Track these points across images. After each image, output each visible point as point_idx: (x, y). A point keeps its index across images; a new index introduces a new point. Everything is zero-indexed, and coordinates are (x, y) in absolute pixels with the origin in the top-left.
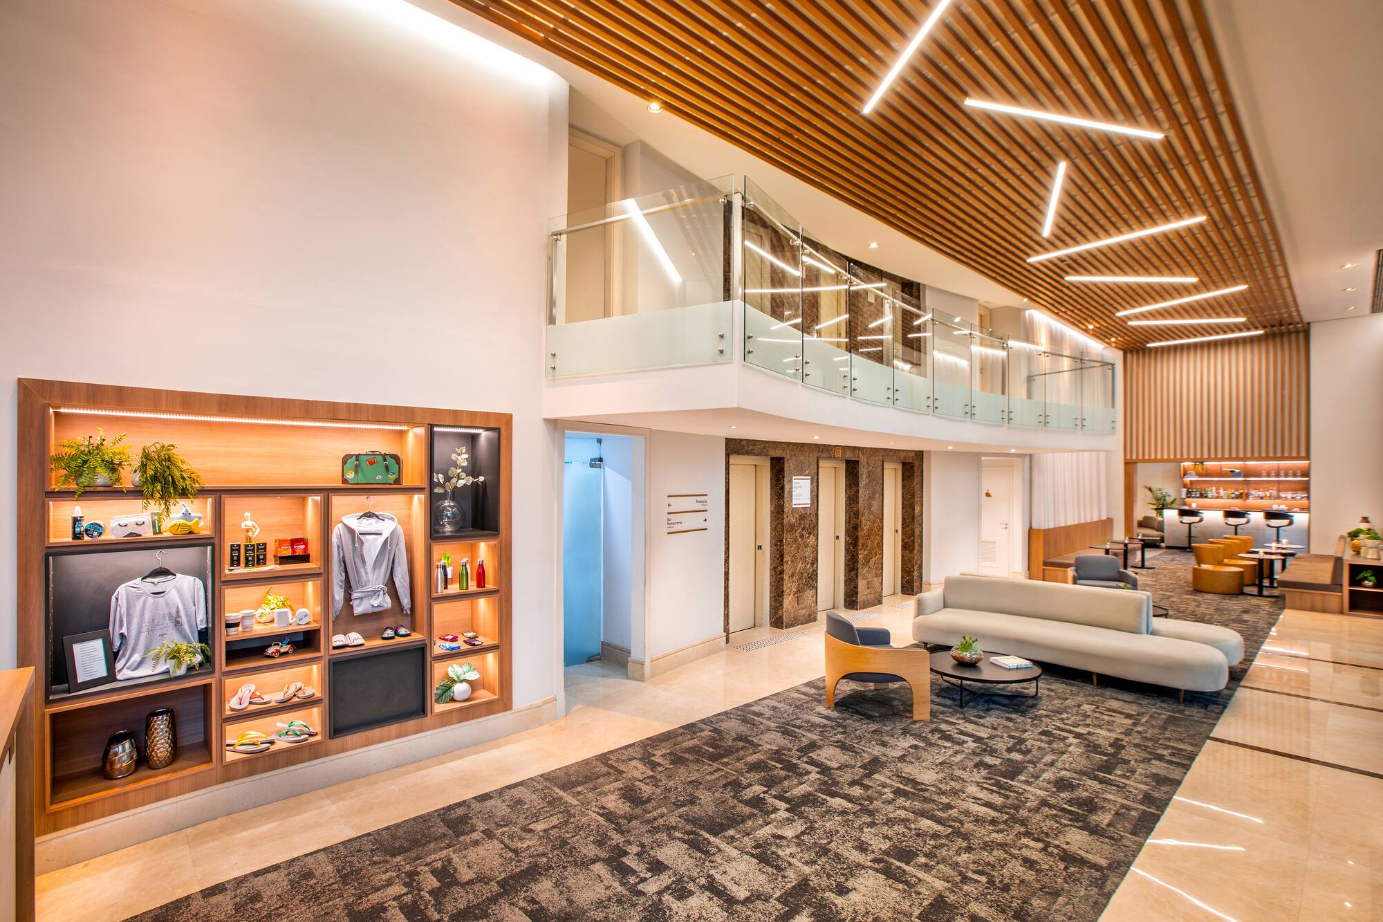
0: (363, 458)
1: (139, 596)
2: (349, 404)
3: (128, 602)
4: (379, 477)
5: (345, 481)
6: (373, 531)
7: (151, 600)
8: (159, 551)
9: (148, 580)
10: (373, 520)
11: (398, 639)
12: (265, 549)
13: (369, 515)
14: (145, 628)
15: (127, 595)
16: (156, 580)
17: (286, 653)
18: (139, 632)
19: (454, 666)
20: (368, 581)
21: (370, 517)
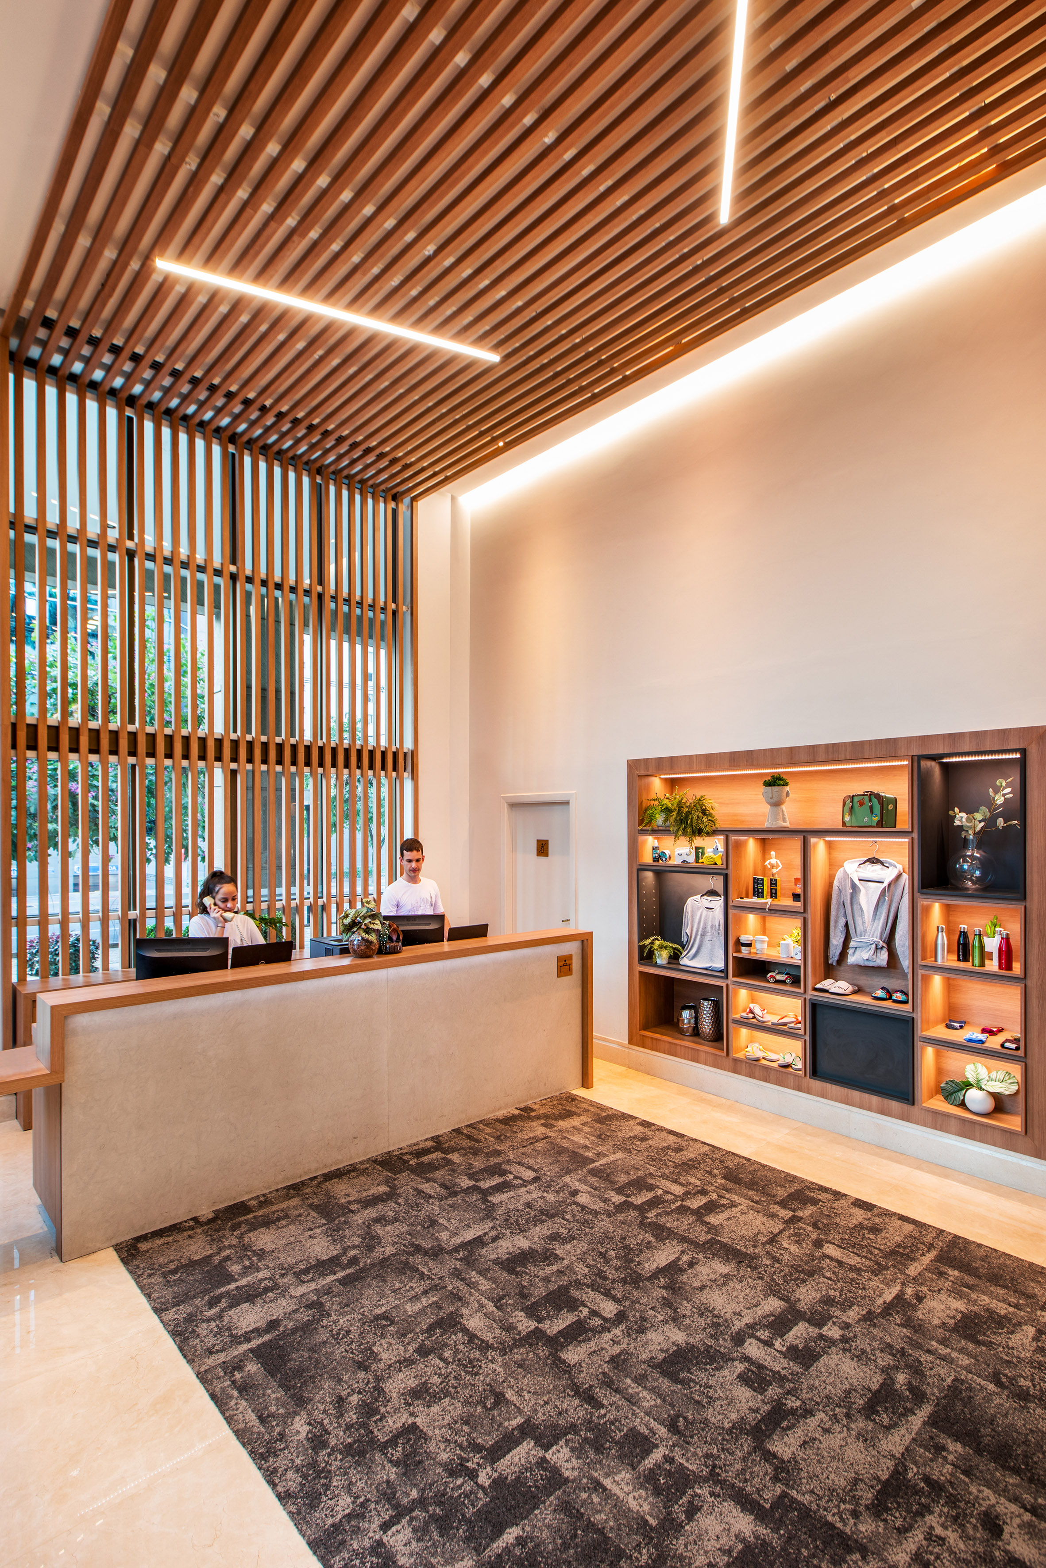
0: (856, 799)
1: (699, 908)
2: (827, 746)
3: (693, 911)
4: (866, 819)
5: (844, 824)
6: (875, 879)
7: (705, 912)
8: (711, 877)
9: (705, 897)
10: (878, 867)
11: (888, 1004)
12: (776, 884)
13: (873, 861)
14: (699, 933)
15: (692, 906)
16: (709, 898)
17: (783, 982)
18: (696, 935)
19: (979, 1065)
20: (865, 931)
21: (873, 863)
